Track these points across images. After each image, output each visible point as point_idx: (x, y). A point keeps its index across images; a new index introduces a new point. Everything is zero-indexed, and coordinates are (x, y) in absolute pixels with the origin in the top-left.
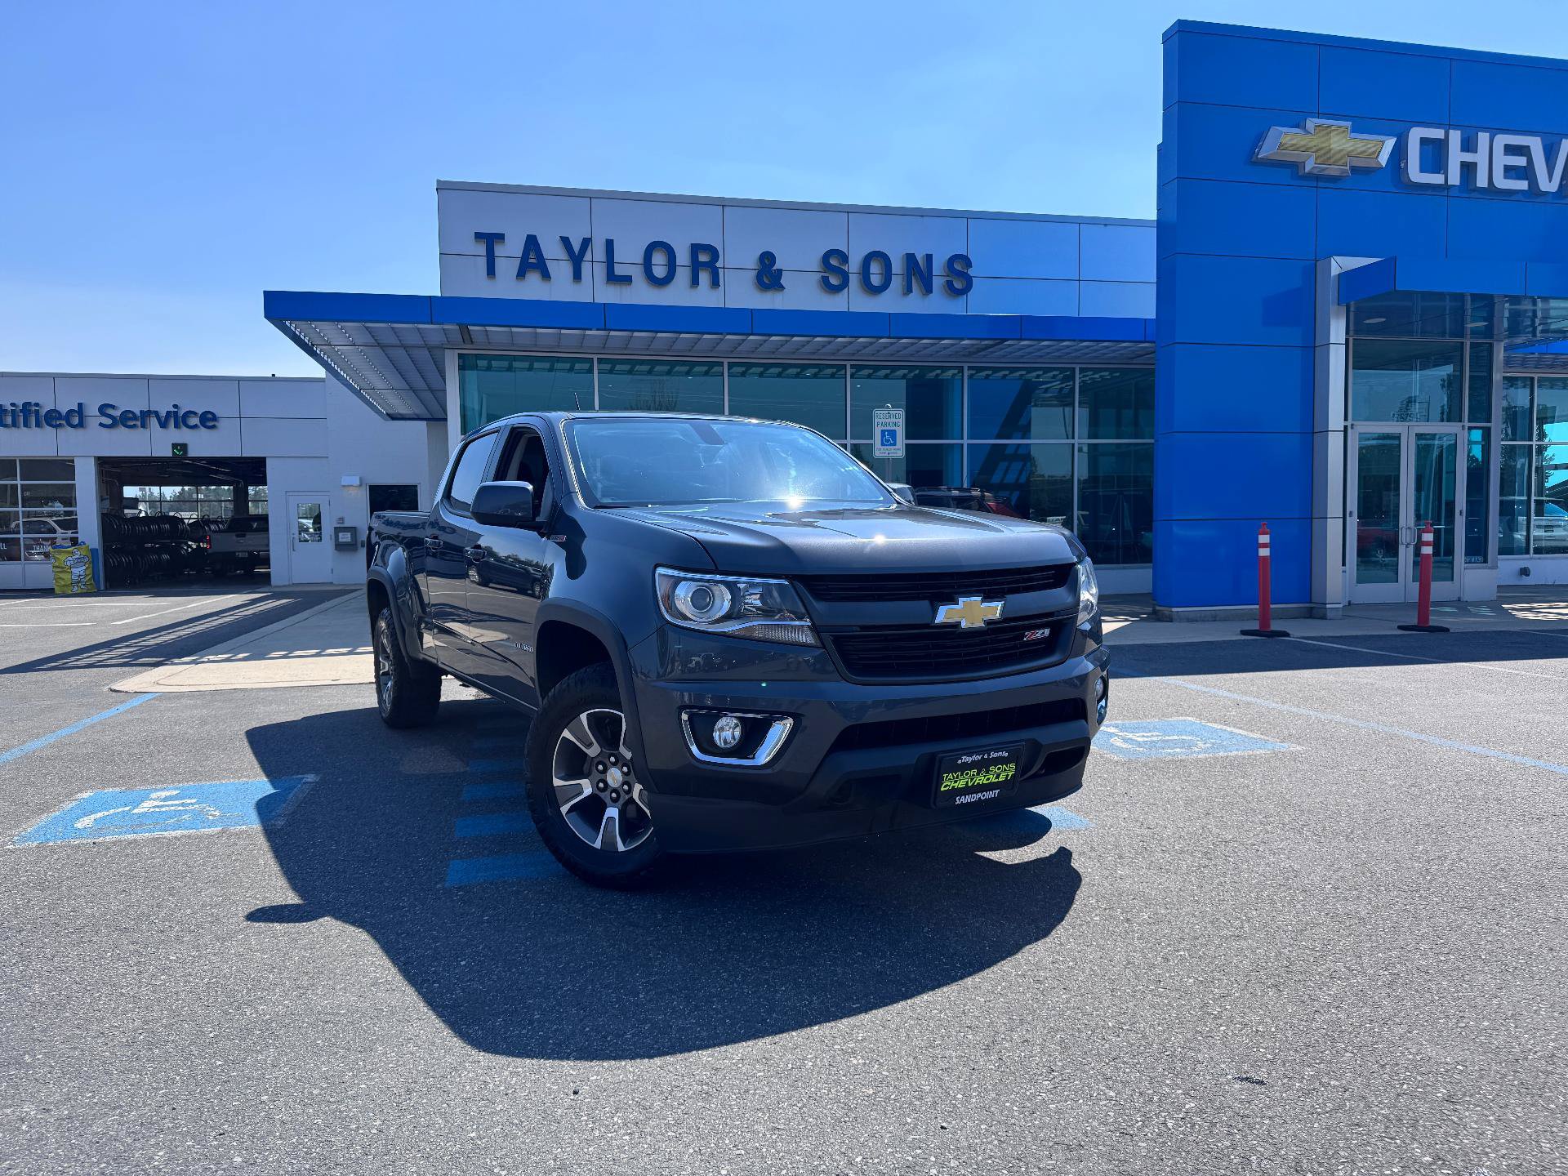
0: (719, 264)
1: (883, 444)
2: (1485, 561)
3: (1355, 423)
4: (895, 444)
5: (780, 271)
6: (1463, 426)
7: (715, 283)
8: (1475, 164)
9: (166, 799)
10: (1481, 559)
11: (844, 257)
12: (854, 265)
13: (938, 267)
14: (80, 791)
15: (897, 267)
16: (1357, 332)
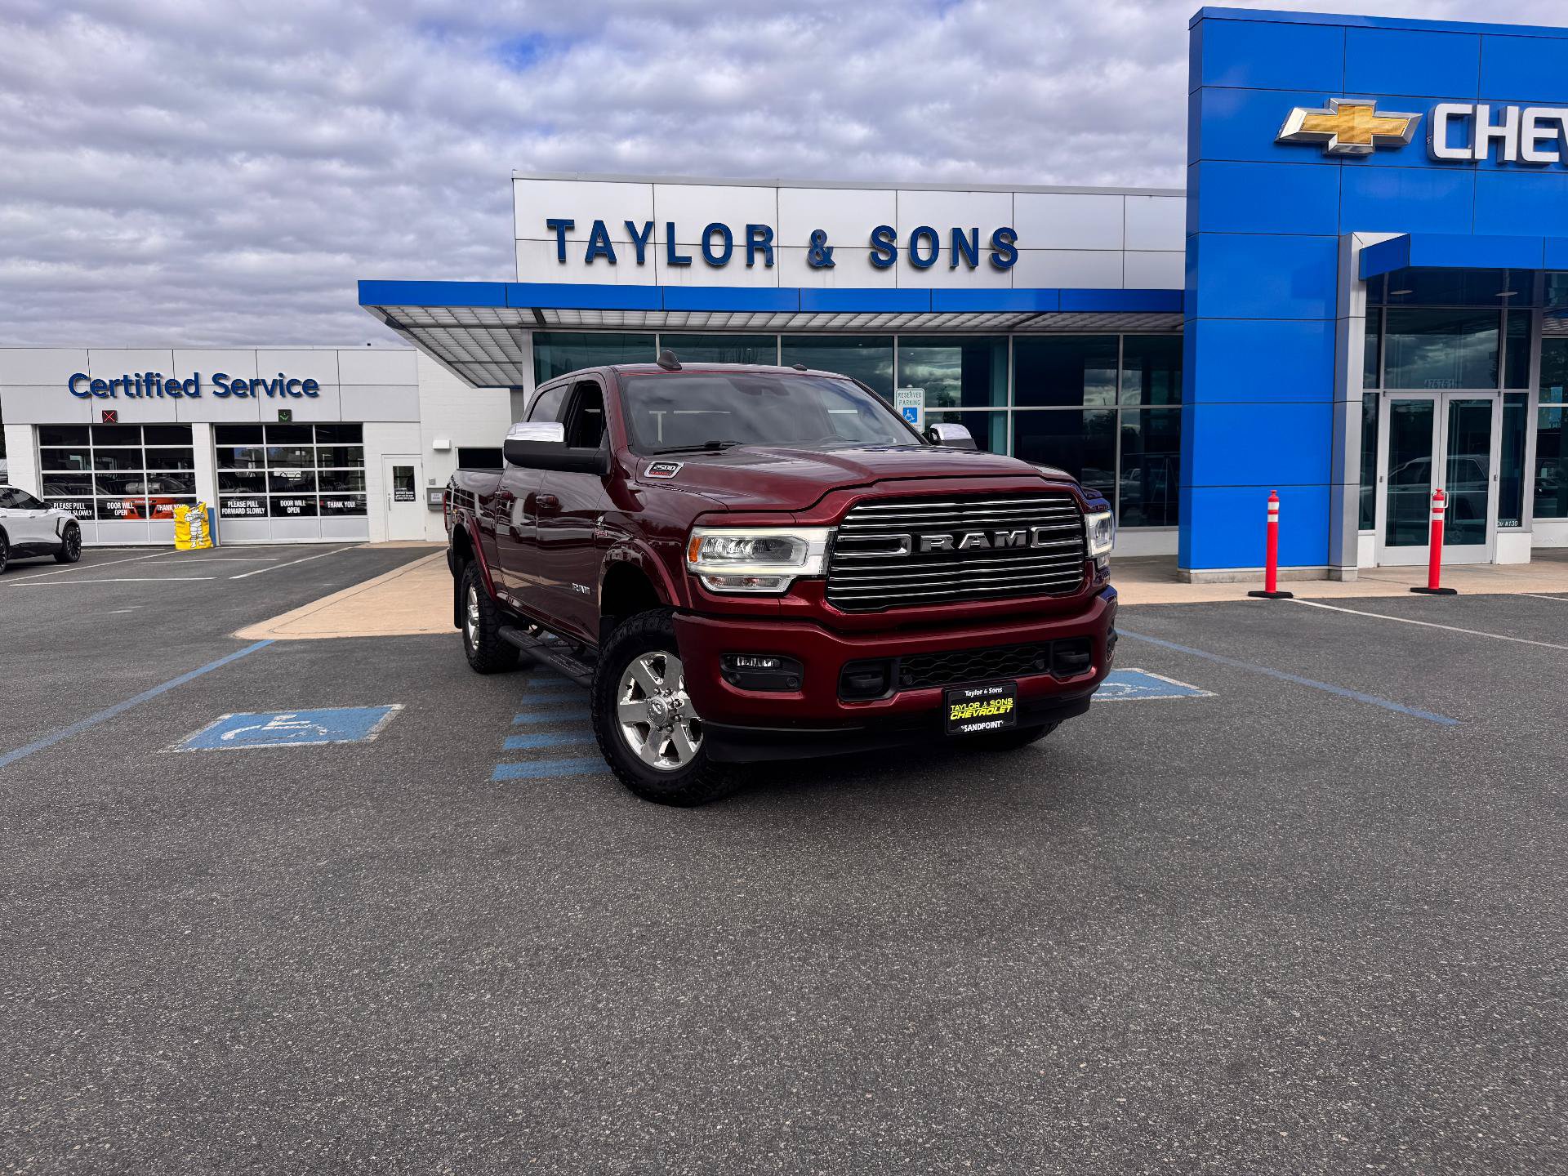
0: (774, 243)
2: (1520, 525)
3: (1386, 390)
4: (915, 420)
5: (831, 249)
6: (1499, 393)
7: (769, 264)
8: (1503, 138)
9: (286, 721)
10: (1515, 522)
11: (891, 233)
12: (902, 241)
13: (985, 240)
14: (221, 714)
15: (945, 241)
16: (1389, 302)
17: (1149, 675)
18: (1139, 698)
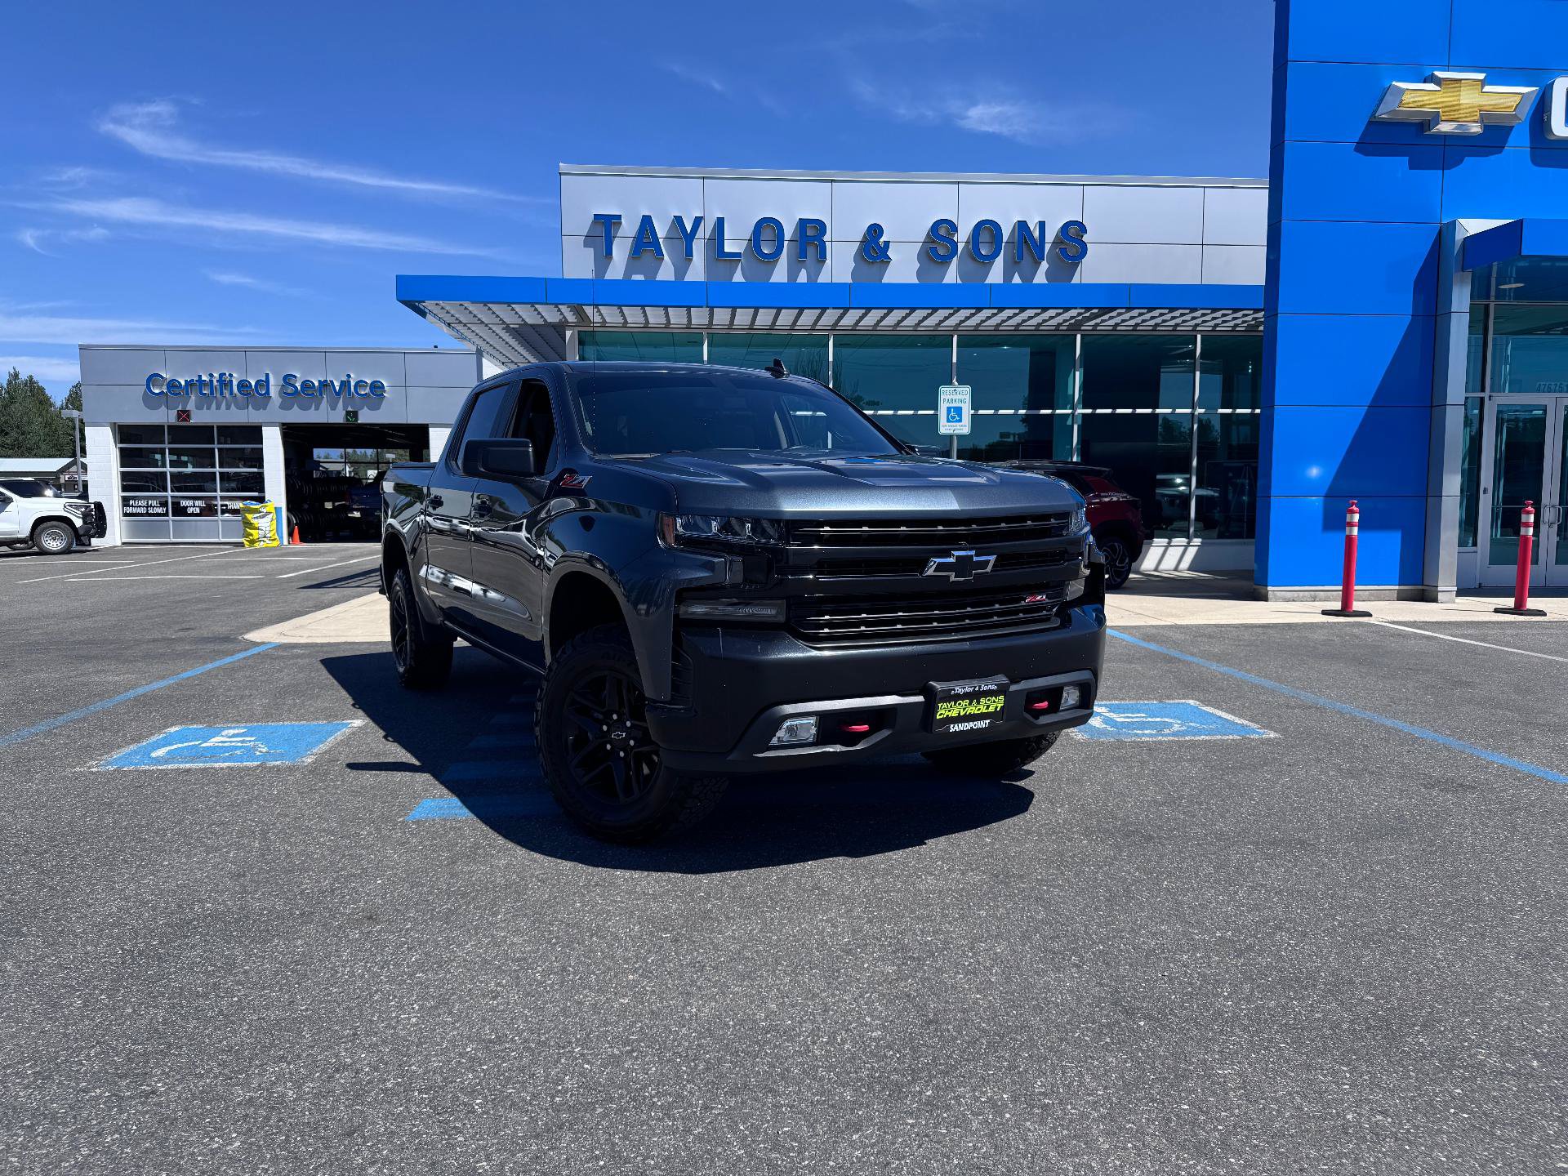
0: (826, 238)
1: (948, 421)
3: (1493, 394)
4: (960, 421)
5: (887, 243)
9: (234, 736)
11: (953, 227)
12: (962, 236)
13: (1050, 237)
14: (172, 725)
15: (1008, 235)
16: (1497, 297)
17: (1204, 708)
18: (1187, 738)
